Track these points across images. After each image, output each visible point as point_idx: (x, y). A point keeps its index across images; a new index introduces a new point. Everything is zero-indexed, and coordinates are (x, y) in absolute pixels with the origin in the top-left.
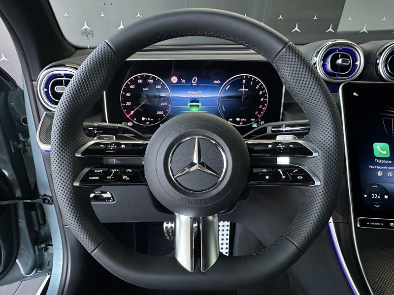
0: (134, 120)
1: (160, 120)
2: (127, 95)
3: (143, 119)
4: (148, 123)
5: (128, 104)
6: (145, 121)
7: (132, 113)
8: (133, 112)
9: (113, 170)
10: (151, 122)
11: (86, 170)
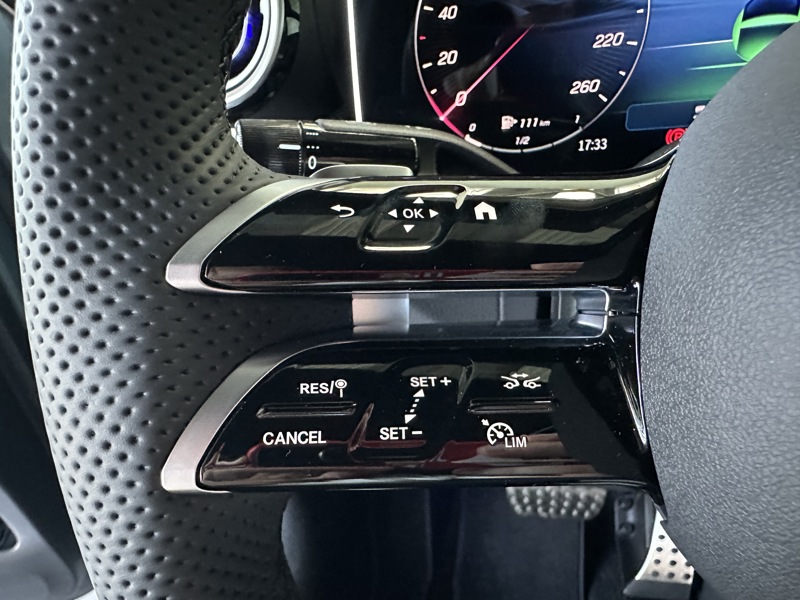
0: (466, 131)
1: (582, 123)
2: (446, 14)
3: (507, 122)
4: (526, 140)
5: (448, 57)
6: (516, 131)
7: (461, 99)
8: (465, 94)
9: (415, 382)
10: (538, 135)
11: (252, 373)
